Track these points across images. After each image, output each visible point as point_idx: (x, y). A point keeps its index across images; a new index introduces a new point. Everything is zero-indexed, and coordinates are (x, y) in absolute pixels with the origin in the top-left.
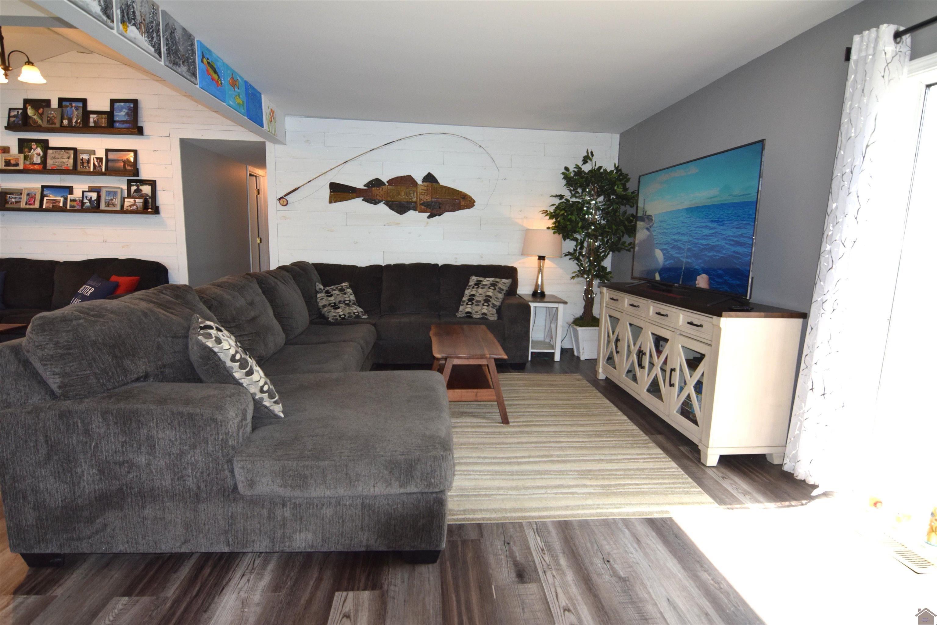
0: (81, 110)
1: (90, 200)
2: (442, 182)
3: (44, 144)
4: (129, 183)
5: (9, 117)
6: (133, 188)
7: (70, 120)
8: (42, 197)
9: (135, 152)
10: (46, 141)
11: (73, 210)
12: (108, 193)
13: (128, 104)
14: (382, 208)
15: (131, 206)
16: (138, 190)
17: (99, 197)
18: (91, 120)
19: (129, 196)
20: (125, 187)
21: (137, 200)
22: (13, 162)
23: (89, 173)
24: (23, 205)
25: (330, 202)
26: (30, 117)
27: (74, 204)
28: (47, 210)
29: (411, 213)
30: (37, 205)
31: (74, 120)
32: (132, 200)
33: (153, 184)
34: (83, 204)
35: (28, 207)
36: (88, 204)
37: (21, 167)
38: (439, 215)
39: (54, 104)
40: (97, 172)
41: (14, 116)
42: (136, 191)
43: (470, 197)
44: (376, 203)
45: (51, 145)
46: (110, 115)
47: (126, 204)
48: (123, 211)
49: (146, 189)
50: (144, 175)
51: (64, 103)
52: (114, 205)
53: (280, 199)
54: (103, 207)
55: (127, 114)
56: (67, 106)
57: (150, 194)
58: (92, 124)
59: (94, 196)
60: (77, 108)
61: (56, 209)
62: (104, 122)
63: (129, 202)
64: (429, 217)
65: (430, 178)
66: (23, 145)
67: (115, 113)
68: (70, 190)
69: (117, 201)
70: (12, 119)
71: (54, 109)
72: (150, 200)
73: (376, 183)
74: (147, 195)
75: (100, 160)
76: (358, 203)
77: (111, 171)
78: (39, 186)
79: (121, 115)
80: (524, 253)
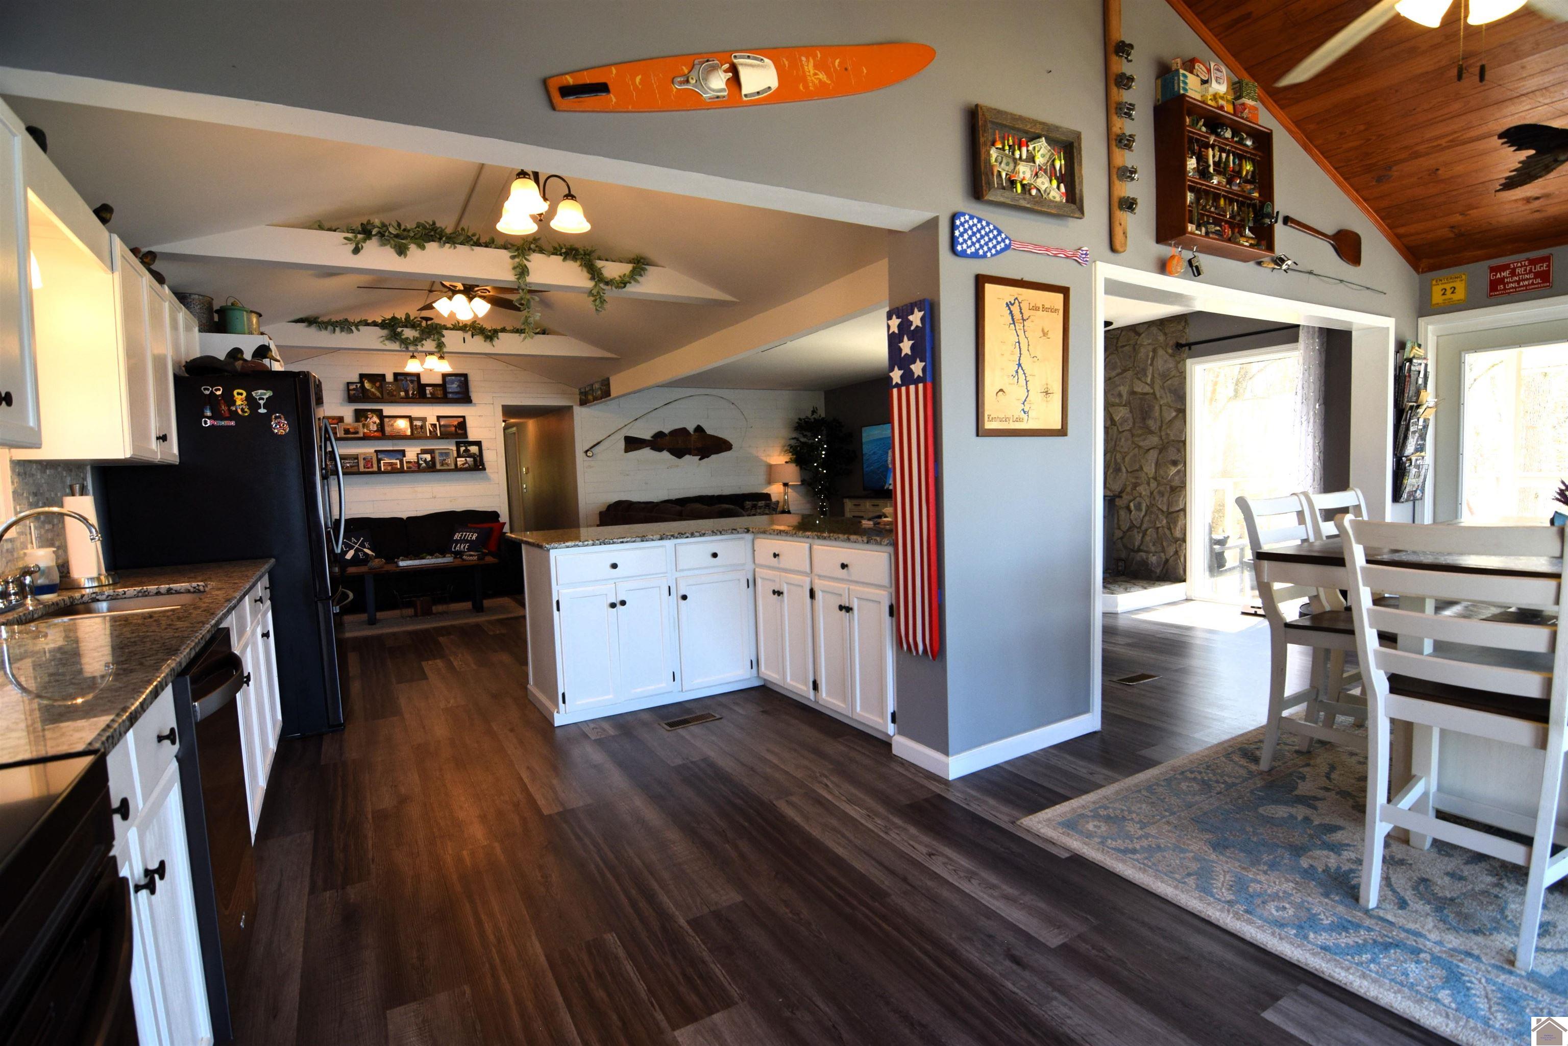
0: (416, 383)
1: (425, 461)
2: (710, 431)
3: (379, 413)
4: (458, 445)
5: (349, 390)
6: (462, 449)
7: (407, 392)
8: (379, 461)
9: (464, 417)
10: (381, 410)
11: (410, 471)
12: (441, 454)
13: (458, 378)
14: (666, 455)
15: (463, 464)
16: (467, 451)
17: (433, 458)
18: (428, 392)
19: (459, 456)
20: (454, 448)
21: (468, 459)
22: (351, 430)
23: (426, 438)
24: (362, 469)
25: (626, 451)
26: (368, 390)
27: (410, 465)
28: (385, 472)
29: (687, 457)
30: (375, 469)
31: (411, 392)
32: (463, 459)
33: (478, 444)
34: (419, 465)
35: (367, 470)
36: (424, 465)
37: (361, 435)
38: (708, 457)
39: (390, 378)
40: (433, 436)
41: (354, 389)
42: (464, 451)
43: (729, 442)
44: (660, 450)
45: (385, 414)
46: (443, 386)
47: (459, 463)
48: (457, 469)
49: (474, 449)
50: (472, 437)
51: (399, 377)
52: (448, 465)
53: (586, 452)
54: (438, 467)
55: (459, 386)
56: (403, 380)
57: (478, 453)
58: (429, 396)
59: (428, 457)
60: (412, 382)
61: (394, 471)
62: (439, 393)
63: (461, 461)
64: (700, 459)
65: (699, 429)
66: (360, 415)
67: (448, 386)
68: (403, 453)
69: (450, 461)
70: (352, 392)
71: (389, 383)
72: (478, 459)
73: (659, 435)
74: (475, 454)
75: (434, 426)
77: (445, 436)
78: (372, 450)
79: (453, 387)
80: (770, 482)
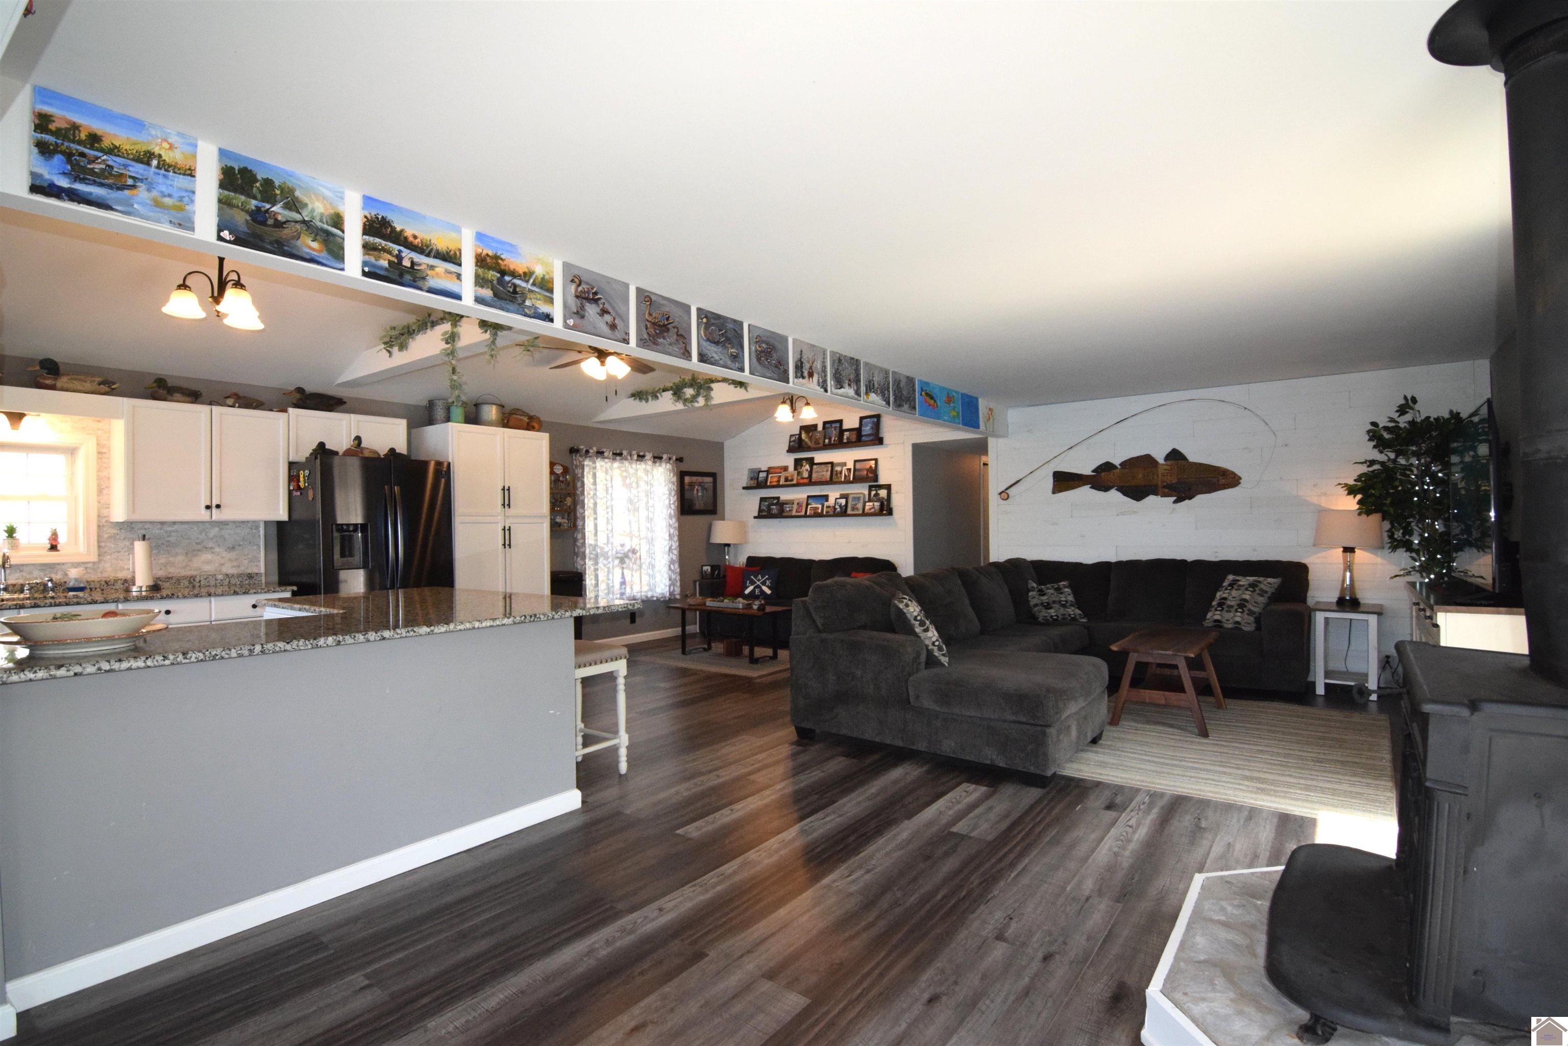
0: (838, 429)
1: (840, 506)
2: (1193, 457)
3: (811, 461)
4: (870, 488)
5: (790, 442)
6: (873, 493)
7: (830, 439)
8: (807, 505)
9: (876, 460)
10: (812, 459)
11: (828, 515)
12: (854, 499)
13: (872, 420)
14: (1114, 495)
15: (870, 509)
16: (877, 495)
17: (847, 502)
18: (845, 437)
19: (870, 500)
20: (866, 492)
21: (876, 504)
22: (790, 478)
23: (841, 483)
24: (794, 513)
25: (1054, 493)
26: (803, 440)
27: (829, 510)
28: (810, 516)
29: (1151, 499)
30: (803, 513)
31: (833, 439)
32: (871, 504)
33: (888, 487)
34: (835, 509)
35: (797, 514)
36: (839, 510)
37: (795, 482)
38: (1190, 498)
39: (820, 428)
40: (847, 481)
41: (794, 441)
42: (875, 495)
43: (1233, 473)
44: (1106, 489)
45: (816, 461)
46: (858, 431)
47: (867, 508)
48: (864, 514)
49: (883, 493)
50: (882, 481)
51: (827, 426)
52: (857, 509)
53: (1000, 494)
54: (849, 511)
55: (872, 428)
56: (829, 428)
57: (886, 498)
58: (845, 441)
59: (843, 501)
60: (835, 429)
61: (817, 515)
62: (854, 437)
63: (869, 505)
64: (1175, 502)
65: (1175, 455)
66: (798, 462)
67: (863, 429)
68: (826, 498)
69: (860, 506)
70: (792, 444)
71: (820, 432)
72: (885, 503)
73: (1107, 467)
74: (883, 498)
75: (849, 470)
76: (1085, 492)
77: (858, 479)
78: (805, 496)
79: (867, 430)
80: (1318, 544)
